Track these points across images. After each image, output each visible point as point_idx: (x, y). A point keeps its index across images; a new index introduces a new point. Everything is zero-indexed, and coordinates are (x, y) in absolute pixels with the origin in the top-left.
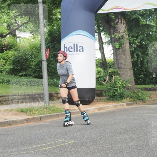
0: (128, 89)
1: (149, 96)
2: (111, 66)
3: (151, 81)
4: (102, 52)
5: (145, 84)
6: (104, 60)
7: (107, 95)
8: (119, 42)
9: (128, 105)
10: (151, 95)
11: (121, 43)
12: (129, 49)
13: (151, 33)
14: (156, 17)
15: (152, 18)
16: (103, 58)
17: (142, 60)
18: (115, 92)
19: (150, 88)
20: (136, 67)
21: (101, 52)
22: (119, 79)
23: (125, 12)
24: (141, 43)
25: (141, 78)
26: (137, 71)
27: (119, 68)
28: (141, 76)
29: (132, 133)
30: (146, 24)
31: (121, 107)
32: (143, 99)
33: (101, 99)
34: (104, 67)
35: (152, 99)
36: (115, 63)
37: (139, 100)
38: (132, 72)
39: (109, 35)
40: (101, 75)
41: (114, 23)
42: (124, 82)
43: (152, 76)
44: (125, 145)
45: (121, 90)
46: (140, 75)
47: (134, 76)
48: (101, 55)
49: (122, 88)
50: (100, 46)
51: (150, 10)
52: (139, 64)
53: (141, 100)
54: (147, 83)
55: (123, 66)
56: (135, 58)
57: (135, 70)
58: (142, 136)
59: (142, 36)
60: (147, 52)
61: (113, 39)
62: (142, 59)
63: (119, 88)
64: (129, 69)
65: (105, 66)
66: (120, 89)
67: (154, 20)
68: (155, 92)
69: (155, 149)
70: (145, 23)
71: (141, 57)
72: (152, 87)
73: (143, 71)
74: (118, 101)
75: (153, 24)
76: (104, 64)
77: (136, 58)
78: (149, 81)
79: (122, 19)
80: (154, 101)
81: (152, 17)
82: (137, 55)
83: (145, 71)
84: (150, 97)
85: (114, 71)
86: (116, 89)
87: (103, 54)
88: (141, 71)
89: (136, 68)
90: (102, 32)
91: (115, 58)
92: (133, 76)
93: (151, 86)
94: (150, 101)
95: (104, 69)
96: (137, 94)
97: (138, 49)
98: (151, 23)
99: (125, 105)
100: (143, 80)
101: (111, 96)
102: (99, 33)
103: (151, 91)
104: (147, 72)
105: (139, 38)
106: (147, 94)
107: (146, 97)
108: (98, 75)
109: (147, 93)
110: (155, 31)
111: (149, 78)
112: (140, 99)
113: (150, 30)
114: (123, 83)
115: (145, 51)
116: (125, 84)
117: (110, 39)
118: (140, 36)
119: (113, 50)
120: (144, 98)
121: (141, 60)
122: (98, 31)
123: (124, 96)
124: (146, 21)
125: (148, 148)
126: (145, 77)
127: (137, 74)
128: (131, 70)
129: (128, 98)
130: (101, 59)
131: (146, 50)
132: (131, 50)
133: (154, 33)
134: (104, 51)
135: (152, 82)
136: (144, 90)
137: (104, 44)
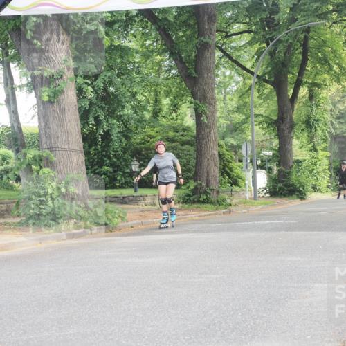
0: (73, 199)
1: (120, 217)
2: (34, 143)
3: (128, 179)
4: (12, 109)
5: (114, 187)
6: (16, 128)
7: (22, 214)
8: (52, 87)
9: (72, 236)
10: (125, 214)
11: (57, 89)
12: (76, 103)
13: (129, 67)
14: (141, 29)
15: (132, 32)
16: (15, 125)
17: (108, 131)
18: (41, 206)
19: (124, 197)
20: (94, 147)
21: (9, 109)
22: (51, 176)
23: (69, 14)
24: (105, 89)
25: (105, 174)
26: (96, 157)
27: (51, 149)
28: (105, 168)
29: (76, 304)
30: (119, 45)
31: (55, 243)
32: (108, 223)
33: (6, 224)
34: (17, 145)
35: (129, 223)
36: (42, 136)
37: (98, 224)
38: (82, 158)
39: (29, 69)
40: (9, 166)
41: (41, 41)
42: (64, 182)
43: (131, 170)
44: (57, 334)
45: (56, 202)
46: (101, 166)
47: (87, 169)
48: (10, 117)
49: (58, 196)
50: (8, 95)
51: (127, 13)
52: (100, 140)
53: (102, 225)
54: (118, 185)
55: (61, 144)
56: (91, 126)
57: (90, 154)
58: (98, 311)
59: (109, 74)
60: (120, 111)
61: (38, 79)
62: (106, 128)
63: (51, 197)
64: (76, 151)
65: (19, 143)
66: (53, 199)
67: (135, 37)
68: (136, 206)
69: (127, 341)
70: (117, 43)
71: (105, 123)
72: (129, 194)
73: (109, 158)
74: (47, 227)
75: (134, 47)
76: (16, 139)
77: (93, 125)
78: (123, 181)
79: (61, 32)
80: (132, 227)
81: (131, 29)
82: (97, 119)
83: (114, 156)
84: (122, 218)
85: (39, 156)
86: (42, 199)
87: (14, 113)
88: (105, 156)
89: (94, 150)
90: (12, 62)
91: (43, 124)
92: (84, 168)
93: (127, 192)
94: (124, 227)
95: (17, 151)
96: (94, 210)
97: (99, 104)
98: (130, 44)
99: (65, 237)
100: (109, 177)
101: (31, 217)
102: (5, 65)
103: (126, 203)
104: (118, 159)
105: (101, 77)
106: (117, 211)
107: (113, 217)
108: (2, 165)
109: (117, 209)
110: (139, 62)
111: (124, 172)
112: (100, 223)
113: (128, 61)
114: (60, 186)
115: (115, 110)
116: (66, 187)
117: (30, 79)
118: (105, 73)
119: (38, 104)
120: (110, 220)
121: (104, 131)
122: (3, 58)
123: (61, 217)
124: (119, 38)
125: (112, 339)
126: (115, 171)
127: (95, 163)
128: (80, 154)
129: (72, 222)
130: (9, 125)
131: (118, 107)
132: (82, 106)
133: (138, 67)
134: (16, 109)
135: (130, 182)
136: (111, 202)
137: (18, 89)
